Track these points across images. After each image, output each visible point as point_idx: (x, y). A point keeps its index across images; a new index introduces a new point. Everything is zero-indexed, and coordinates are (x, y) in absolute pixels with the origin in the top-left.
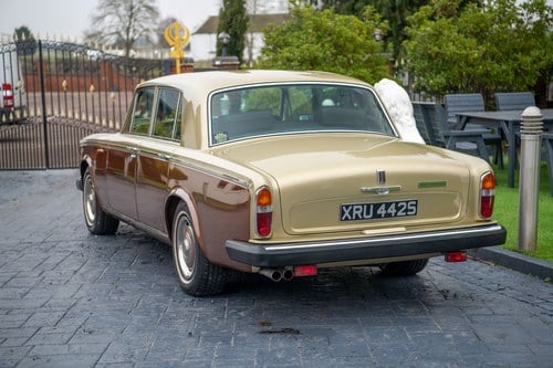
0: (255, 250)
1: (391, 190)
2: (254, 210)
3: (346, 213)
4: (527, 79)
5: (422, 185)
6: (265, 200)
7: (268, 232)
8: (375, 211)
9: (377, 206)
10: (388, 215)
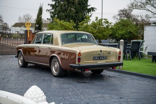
0: (78, 65)
1: (103, 54)
2: (77, 57)
3: (94, 59)
4: (105, 37)
5: (108, 53)
6: (79, 55)
7: (80, 62)
8: (100, 58)
9: (100, 57)
10: (102, 59)
